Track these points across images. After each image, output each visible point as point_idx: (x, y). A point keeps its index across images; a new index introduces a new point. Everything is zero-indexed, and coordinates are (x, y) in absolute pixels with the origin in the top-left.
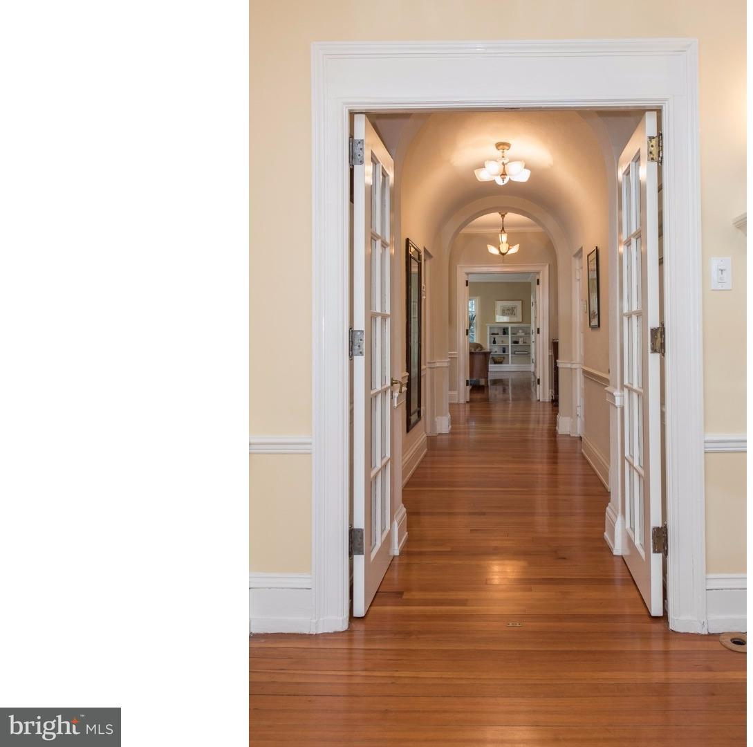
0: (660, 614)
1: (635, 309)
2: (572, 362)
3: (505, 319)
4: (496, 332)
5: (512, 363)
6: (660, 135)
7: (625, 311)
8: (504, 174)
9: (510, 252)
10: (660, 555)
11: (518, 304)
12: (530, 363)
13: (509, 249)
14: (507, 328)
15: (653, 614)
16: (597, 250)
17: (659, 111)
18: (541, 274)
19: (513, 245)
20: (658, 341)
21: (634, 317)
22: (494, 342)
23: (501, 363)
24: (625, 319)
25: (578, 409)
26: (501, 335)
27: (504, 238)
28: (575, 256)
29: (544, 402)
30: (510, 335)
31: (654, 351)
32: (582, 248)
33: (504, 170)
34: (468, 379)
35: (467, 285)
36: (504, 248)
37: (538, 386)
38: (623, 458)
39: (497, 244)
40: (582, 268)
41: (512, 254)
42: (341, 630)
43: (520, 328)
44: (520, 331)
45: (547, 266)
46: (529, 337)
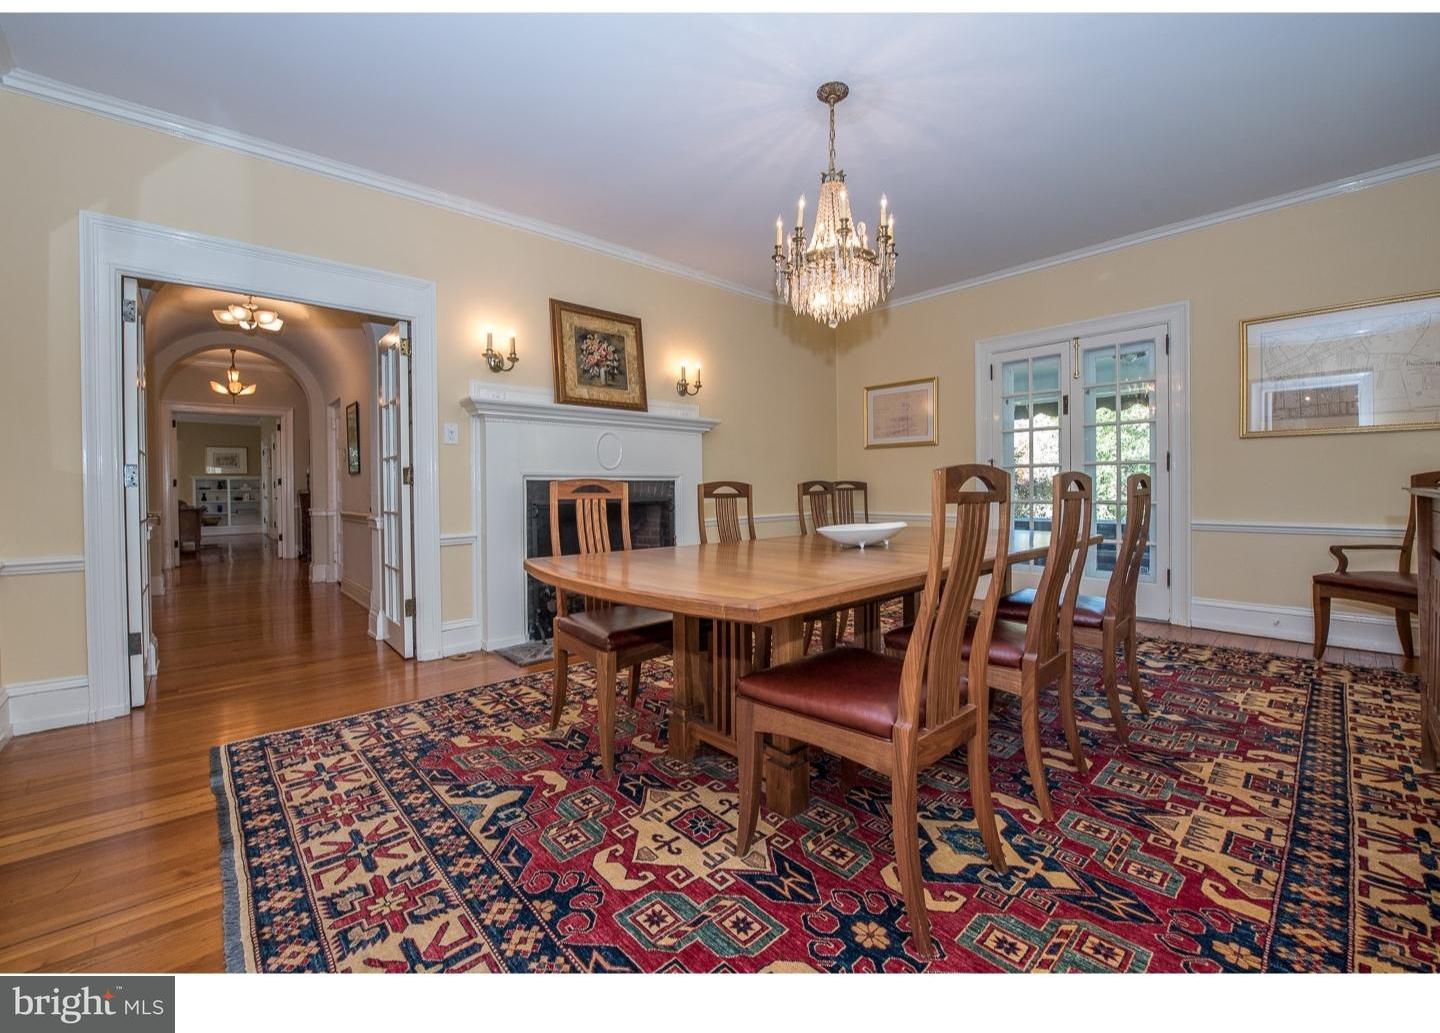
0: (412, 656)
1: (392, 455)
2: (329, 508)
3: (218, 470)
4: (206, 486)
5: (232, 524)
6: (409, 339)
7: (385, 456)
8: (252, 320)
9: (243, 393)
10: (411, 618)
11: (242, 453)
12: (260, 524)
13: (242, 389)
14: (225, 482)
15: (406, 656)
16: (357, 404)
17: (409, 323)
18: (283, 420)
19: (248, 385)
20: (408, 476)
21: (392, 461)
22: (204, 499)
23: (215, 524)
24: (385, 463)
25: (336, 555)
26: (214, 489)
27: (235, 376)
28: (332, 405)
29: (288, 560)
30: (229, 490)
31: (405, 483)
32: (339, 399)
33: (253, 317)
34: (177, 538)
35: (174, 425)
36: (235, 388)
37: (280, 543)
38: (383, 565)
39: (226, 383)
40: (339, 418)
41: (245, 396)
42: (123, 714)
43: (245, 481)
44: (245, 485)
45: (291, 413)
46: (259, 492)
